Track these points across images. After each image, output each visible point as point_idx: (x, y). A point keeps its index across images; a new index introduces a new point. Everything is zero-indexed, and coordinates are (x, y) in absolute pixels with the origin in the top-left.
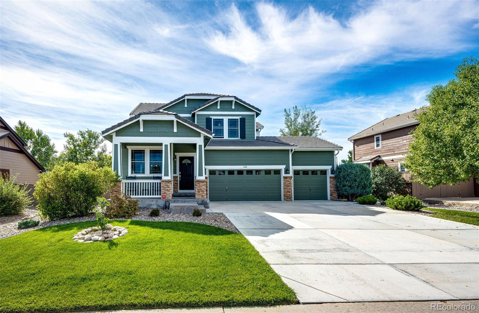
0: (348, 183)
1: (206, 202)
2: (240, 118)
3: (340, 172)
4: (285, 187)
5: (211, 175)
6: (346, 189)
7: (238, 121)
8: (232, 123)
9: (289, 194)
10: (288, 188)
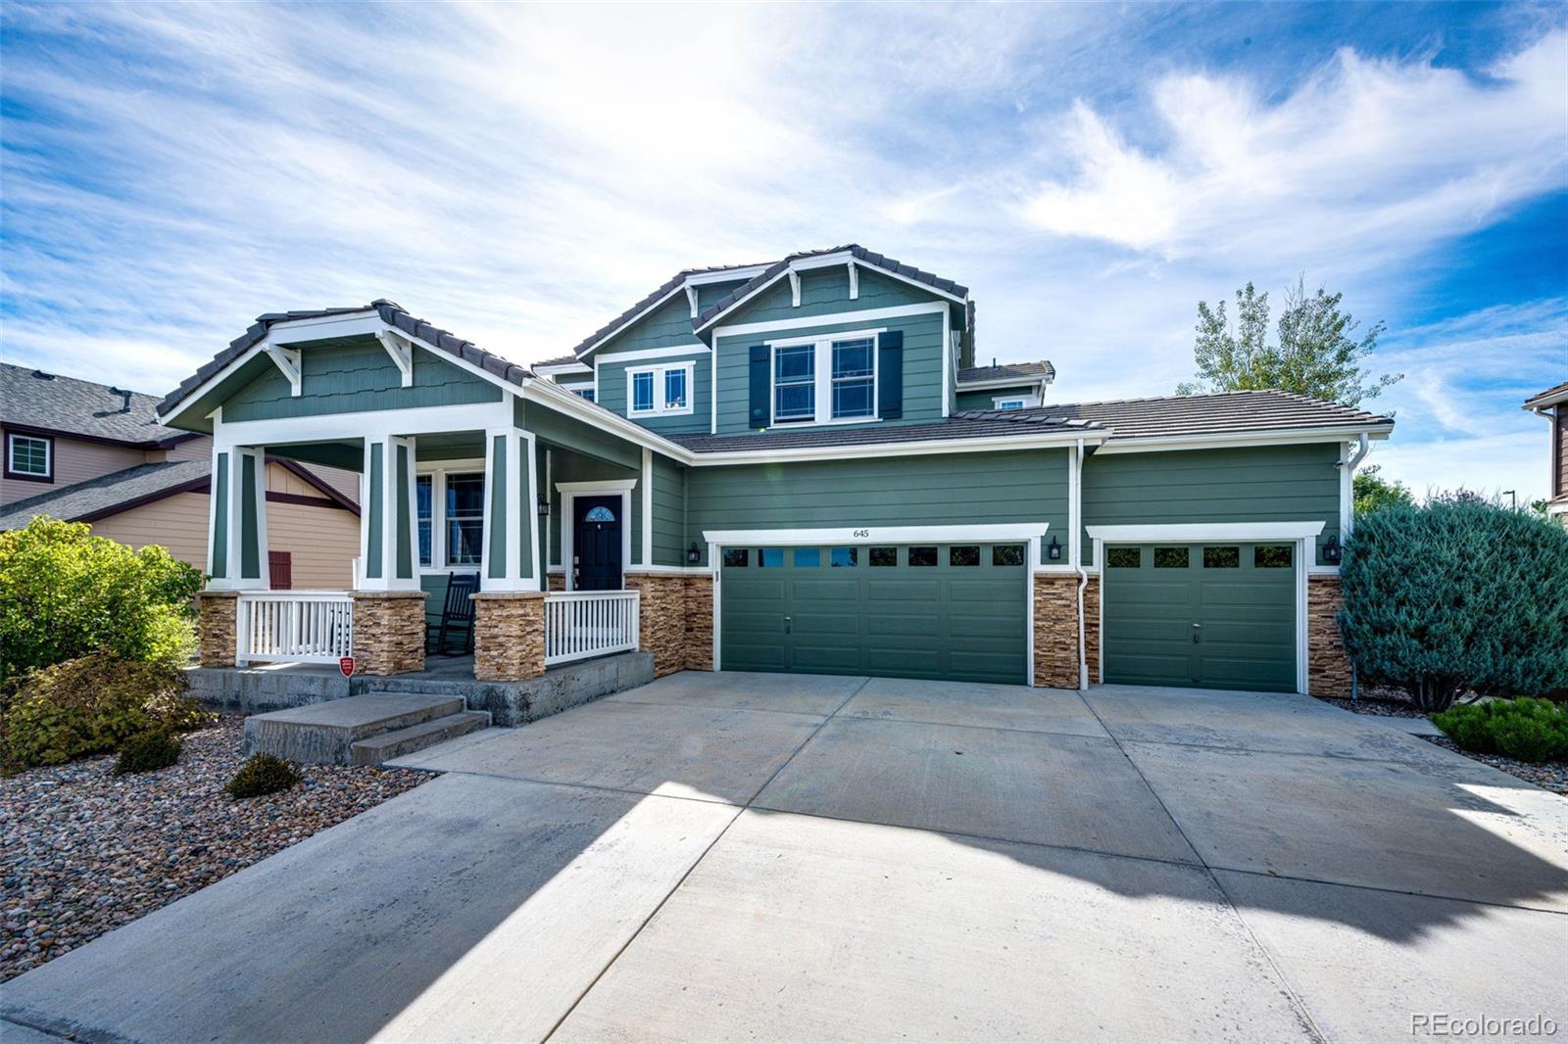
0: (1410, 614)
1: (504, 700)
2: (880, 334)
3: (1362, 554)
4: (1040, 623)
5: (727, 568)
6: (1390, 649)
7: (872, 349)
8: (848, 357)
9: (1063, 654)
10: (1057, 627)
